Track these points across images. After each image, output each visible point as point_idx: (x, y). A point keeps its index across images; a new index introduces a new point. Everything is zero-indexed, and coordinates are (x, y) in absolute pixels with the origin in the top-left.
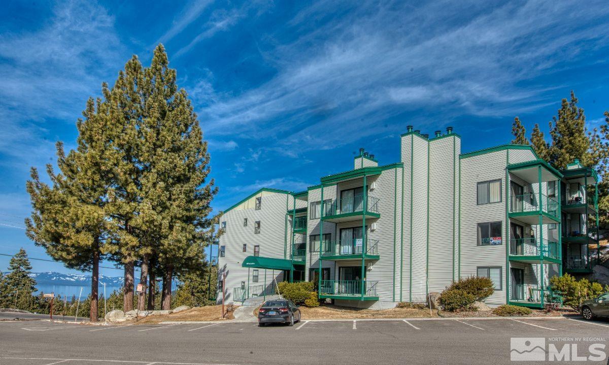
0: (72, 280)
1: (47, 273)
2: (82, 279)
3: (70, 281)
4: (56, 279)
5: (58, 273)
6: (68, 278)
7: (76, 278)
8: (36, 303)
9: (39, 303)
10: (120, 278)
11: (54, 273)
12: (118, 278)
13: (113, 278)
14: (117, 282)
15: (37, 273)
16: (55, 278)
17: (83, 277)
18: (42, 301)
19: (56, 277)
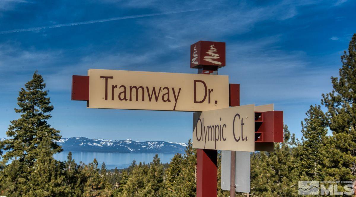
0: (99, 145)
1: (75, 138)
2: (109, 144)
3: (97, 146)
4: (83, 145)
5: (86, 139)
6: (95, 144)
7: (104, 143)
8: (61, 174)
9: (65, 174)
10: (149, 143)
11: (81, 138)
12: (147, 142)
13: (142, 143)
14: (146, 147)
15: (65, 139)
16: (82, 143)
17: (111, 142)
18: (70, 171)
19: (84, 142)
